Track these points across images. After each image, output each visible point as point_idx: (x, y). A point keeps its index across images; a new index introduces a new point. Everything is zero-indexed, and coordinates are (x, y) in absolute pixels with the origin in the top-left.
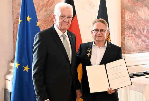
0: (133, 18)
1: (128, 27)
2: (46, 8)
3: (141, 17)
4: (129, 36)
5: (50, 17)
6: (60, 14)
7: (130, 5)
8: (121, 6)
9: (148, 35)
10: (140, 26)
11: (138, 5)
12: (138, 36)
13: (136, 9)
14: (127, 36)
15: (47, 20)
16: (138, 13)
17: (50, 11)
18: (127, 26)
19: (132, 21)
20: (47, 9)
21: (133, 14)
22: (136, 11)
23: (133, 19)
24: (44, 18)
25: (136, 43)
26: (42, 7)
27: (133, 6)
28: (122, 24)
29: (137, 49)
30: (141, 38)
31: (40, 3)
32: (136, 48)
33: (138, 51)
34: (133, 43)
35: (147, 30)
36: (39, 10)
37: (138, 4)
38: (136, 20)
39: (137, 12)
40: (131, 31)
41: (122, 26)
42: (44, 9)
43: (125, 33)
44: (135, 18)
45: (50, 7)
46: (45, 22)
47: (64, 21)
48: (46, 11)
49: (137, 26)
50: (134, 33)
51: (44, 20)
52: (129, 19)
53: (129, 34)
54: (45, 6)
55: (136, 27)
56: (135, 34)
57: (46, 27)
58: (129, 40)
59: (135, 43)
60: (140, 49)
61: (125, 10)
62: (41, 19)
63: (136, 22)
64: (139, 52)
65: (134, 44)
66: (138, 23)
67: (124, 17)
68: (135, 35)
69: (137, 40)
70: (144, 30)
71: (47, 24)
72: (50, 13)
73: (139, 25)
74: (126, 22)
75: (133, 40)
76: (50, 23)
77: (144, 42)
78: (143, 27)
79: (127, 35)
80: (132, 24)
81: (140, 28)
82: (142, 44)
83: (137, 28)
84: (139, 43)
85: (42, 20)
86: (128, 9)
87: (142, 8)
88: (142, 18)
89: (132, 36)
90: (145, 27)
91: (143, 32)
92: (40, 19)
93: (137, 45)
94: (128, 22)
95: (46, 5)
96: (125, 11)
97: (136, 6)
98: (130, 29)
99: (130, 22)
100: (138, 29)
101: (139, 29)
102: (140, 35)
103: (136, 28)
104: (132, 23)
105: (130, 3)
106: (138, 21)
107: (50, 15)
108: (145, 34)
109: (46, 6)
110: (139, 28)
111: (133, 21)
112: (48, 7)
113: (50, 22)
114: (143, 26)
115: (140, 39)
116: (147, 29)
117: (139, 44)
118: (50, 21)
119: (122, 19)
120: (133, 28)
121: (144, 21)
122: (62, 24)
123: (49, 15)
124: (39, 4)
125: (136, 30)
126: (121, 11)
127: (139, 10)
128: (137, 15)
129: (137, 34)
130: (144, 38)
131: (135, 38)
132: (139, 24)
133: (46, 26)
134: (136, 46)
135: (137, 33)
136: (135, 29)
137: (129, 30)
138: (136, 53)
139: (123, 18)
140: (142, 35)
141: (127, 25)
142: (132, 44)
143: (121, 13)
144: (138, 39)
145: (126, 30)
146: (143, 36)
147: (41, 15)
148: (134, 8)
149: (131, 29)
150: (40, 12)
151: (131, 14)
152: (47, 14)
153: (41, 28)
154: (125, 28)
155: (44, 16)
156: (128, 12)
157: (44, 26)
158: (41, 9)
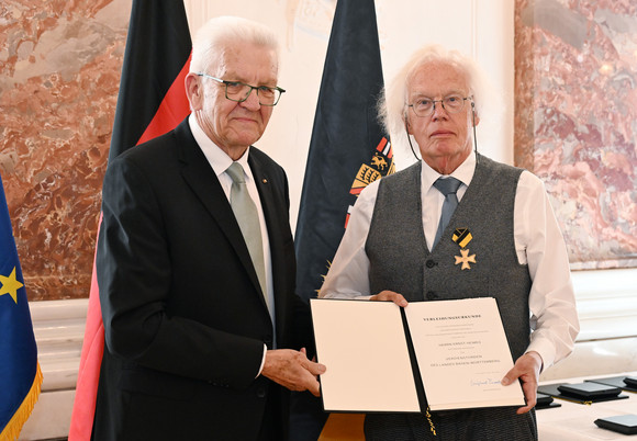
0: (586, 73)
1: (552, 123)
2: (75, 19)
3: (633, 69)
4: (555, 176)
5: (96, 64)
8: (517, 5)
10: (623, 119)
12: (611, 172)
13: (604, 23)
14: (546, 175)
15: (78, 80)
16: (618, 47)
17: (97, 35)
18: (550, 116)
19: (580, 92)
20: (79, 24)
21: (586, 52)
22: (601, 34)
23: (586, 78)
24: (60, 73)
25: (599, 214)
26: (51, 14)
27: (584, 9)
28: (518, 106)
29: (605, 247)
30: (631, 188)
32: (601, 241)
33: (610, 259)
34: (581, 214)
36: (32, 27)
38: (602, 84)
39: (609, 40)
40: (569, 146)
41: (521, 118)
42: (63, 22)
43: (536, 159)
44: (594, 75)
45: (100, 11)
46: (64, 92)
48: (72, 33)
49: (610, 117)
50: (587, 160)
51: (62, 82)
52: (560, 81)
53: (557, 161)
54: (67, 8)
55: (601, 126)
56: (594, 164)
57: (70, 118)
58: (555, 194)
59: (593, 212)
60: (622, 246)
61: (537, 30)
62: (46, 76)
63: (602, 94)
64: (616, 263)
65: (587, 219)
66: (612, 102)
67: (531, 68)
68: (591, 167)
69: (606, 195)
71: (75, 105)
72: (98, 46)
73: (619, 115)
74: (541, 93)
75: (581, 195)
76: (96, 99)
79: (547, 167)
80: (577, 108)
81: (627, 130)
83: (606, 128)
84: (619, 212)
85: (48, 84)
86: (553, 22)
89: (576, 176)
92: (37, 75)
93: (606, 226)
94: (550, 97)
95: (76, 5)
96: (533, 37)
97: (603, 6)
98: (563, 136)
99: (568, 97)
100: (615, 133)
101: (621, 138)
102: (626, 170)
103: (602, 131)
104: (575, 101)
106: (612, 91)
107: (98, 53)
109: (72, 9)
110: (622, 131)
111: (584, 91)
112: (84, 14)
113: (92, 92)
115: (626, 190)
117: (620, 220)
118: (92, 85)
119: (519, 77)
120: (583, 129)
123: (89, 57)
125: (603, 139)
126: (516, 33)
127: (618, 31)
128: (607, 56)
129: (607, 164)
131: (594, 186)
132: (620, 105)
133: (69, 112)
134: (600, 232)
135: (608, 156)
136: (593, 137)
137: (559, 141)
138: (598, 269)
139: (523, 75)
141: (549, 111)
142: (578, 221)
143: (515, 47)
144: (612, 189)
145: (537, 140)
147: (43, 58)
148: (591, 18)
149: (572, 136)
150: (38, 36)
151: (574, 52)
152: (79, 51)
153: (42, 124)
154: (535, 131)
155: (64, 60)
156: (552, 41)
157: (63, 111)
158: (45, 22)
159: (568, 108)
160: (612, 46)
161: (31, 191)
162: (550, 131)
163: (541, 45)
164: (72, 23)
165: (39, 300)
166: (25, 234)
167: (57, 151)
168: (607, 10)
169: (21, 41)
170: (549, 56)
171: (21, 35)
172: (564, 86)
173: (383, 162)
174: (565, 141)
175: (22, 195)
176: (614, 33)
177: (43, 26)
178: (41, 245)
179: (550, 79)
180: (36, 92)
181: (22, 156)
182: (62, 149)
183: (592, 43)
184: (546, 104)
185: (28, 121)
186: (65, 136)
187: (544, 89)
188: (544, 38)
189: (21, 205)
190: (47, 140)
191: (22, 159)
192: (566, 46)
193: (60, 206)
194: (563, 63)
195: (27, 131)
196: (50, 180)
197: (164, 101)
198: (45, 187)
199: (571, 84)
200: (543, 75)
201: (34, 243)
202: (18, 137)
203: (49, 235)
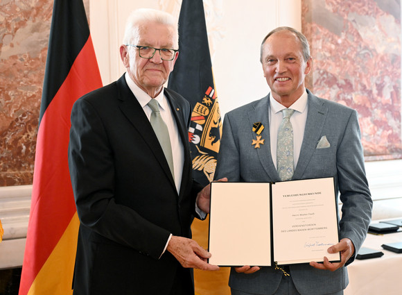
0: (343, 50)
1: (324, 79)
3: (371, 47)
6: (136, 42)
7: (330, 8)
9: (395, 104)
10: (366, 76)
11: (360, 7)
12: (359, 106)
13: (354, 21)
15: (40, 57)
16: (362, 34)
18: (322, 75)
19: (340, 60)
20: (40, 24)
21: (343, 37)
22: (352, 27)
23: (343, 53)
24: (28, 53)
26: (23, 19)
27: (341, 12)
30: (371, 115)
31: (16, 6)
35: (392, 90)
36: (11, 26)
37: (360, 4)
38: (353, 56)
39: (356, 31)
40: (334, 92)
42: (30, 23)
44: (348, 51)
46: (32, 64)
47: (151, 60)
48: (35, 29)
49: (358, 75)
51: (30, 58)
52: (328, 55)
54: (32, 15)
55: (352, 80)
57: (35, 79)
61: (314, 25)
62: (20, 55)
63: (353, 62)
66: (359, 66)
68: (347, 104)
70: (380, 88)
73: (363, 74)
74: (317, 61)
77: (381, 126)
78: (378, 79)
80: (338, 70)
81: (368, 82)
82: (374, 133)
83: (355, 81)
84: (364, 130)
85: (21, 60)
86: (323, 20)
87: (375, 18)
88: (375, 50)
90: (387, 79)
91: (380, 94)
92: (15, 54)
94: (322, 64)
95: (37, 13)
96: (312, 29)
97: (353, 11)
98: (330, 86)
99: (333, 64)
100: (362, 84)
101: (364, 87)
102: (368, 105)
103: (353, 83)
104: (337, 66)
105: (332, 3)
106: (358, 59)
108: (384, 102)
109: (35, 16)
110: (365, 82)
111: (342, 60)
112: (43, 18)
114: (379, 75)
115: (367, 117)
116: (393, 84)
117: (364, 134)
120: (342, 82)
121: (382, 59)
122: (145, 69)
123: (45, 44)
124: (13, 7)
125: (354, 87)
126: (302, 27)
127: (362, 25)
128: (355, 39)
129: (356, 102)
130: (381, 113)
132: (363, 68)
133: (35, 75)
135: (356, 97)
136: (348, 87)
137: (328, 89)
140: (374, 105)
141: (321, 72)
145: (315, 89)
146: (376, 107)
147: (18, 44)
148: (346, 17)
149: (335, 86)
150: (15, 32)
151: (336, 38)
152: (40, 40)
153: (19, 83)
154: (313, 83)
155: (31, 45)
156: (322, 31)
157: (31, 75)
158: (19, 23)
159: (333, 70)
160: (358, 34)
161: (13, 122)
162: (323, 83)
163: (316, 34)
164: (35, 24)
165: (18, 185)
166: (10, 147)
167: (28, 98)
168: (355, 13)
169: (5, 35)
170: (321, 40)
171: (5, 31)
172: (330, 57)
173: (210, 101)
174: (331, 89)
175: (8, 124)
176: (359, 26)
177: (18, 26)
178: (19, 153)
179: (322, 53)
180: (14, 64)
181: (7, 102)
182: (31, 97)
183: (347, 32)
184: (320, 67)
185: (10, 81)
186: (33, 89)
187: (319, 59)
188: (318, 30)
189: (7, 130)
190: (22, 92)
191: (7, 104)
192: (331, 34)
193: (30, 130)
194: (329, 44)
195: (10, 87)
196: (24, 115)
197: (73, 67)
198: (21, 119)
199: (335, 56)
200: (318, 51)
201: (15, 152)
202: (4, 91)
203: (24, 147)
